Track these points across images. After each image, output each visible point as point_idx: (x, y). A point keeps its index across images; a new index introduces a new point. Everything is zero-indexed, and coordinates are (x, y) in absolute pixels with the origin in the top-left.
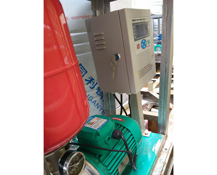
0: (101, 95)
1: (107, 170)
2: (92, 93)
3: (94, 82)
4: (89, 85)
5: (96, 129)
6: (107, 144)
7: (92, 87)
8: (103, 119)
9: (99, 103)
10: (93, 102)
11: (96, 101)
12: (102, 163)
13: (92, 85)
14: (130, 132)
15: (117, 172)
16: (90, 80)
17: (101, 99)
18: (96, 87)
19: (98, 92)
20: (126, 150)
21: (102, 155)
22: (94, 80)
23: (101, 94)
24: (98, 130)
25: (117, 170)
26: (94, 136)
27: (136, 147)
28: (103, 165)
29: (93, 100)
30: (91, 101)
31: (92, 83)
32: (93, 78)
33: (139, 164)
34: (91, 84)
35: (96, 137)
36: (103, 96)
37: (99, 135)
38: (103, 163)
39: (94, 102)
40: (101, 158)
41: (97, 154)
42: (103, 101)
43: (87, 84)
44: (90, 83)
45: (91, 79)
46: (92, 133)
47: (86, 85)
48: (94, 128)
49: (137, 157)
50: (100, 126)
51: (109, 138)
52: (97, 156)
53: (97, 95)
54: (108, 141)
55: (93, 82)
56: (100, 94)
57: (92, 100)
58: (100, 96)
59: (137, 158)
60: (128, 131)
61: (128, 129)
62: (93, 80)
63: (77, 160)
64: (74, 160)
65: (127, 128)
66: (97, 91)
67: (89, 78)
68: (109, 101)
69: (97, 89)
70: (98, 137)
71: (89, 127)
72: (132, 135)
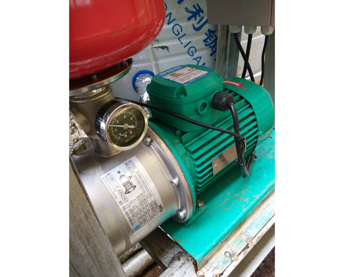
0: (212, 47)
1: (192, 158)
2: (196, 39)
3: (203, 18)
4: (193, 21)
5: (183, 83)
6: (199, 114)
7: (197, 26)
8: (200, 71)
9: (205, 62)
10: (196, 59)
11: (201, 57)
12: (184, 145)
13: (198, 23)
14: (252, 109)
15: (210, 168)
16: (195, 11)
17: (211, 55)
18: (206, 28)
19: (207, 39)
20: (233, 130)
21: (186, 133)
22: (202, 12)
23: (212, 45)
24: (186, 85)
25: (211, 165)
26: (177, 95)
27: (257, 137)
28: (186, 148)
29: (196, 55)
30: (192, 56)
31: (198, 19)
32: (201, 7)
33: (257, 170)
34: (196, 20)
35: (179, 97)
36: (215, 51)
37: (185, 94)
38: (187, 145)
39: (198, 60)
40: (184, 137)
41: (177, 129)
42: (215, 60)
43: (189, 19)
44: (194, 18)
45: (198, 8)
46: (174, 89)
47: (187, 20)
48: (180, 82)
49: (255, 159)
50: (191, 79)
51: (204, 105)
52: (178, 132)
53: (206, 45)
54: (201, 110)
55: (200, 16)
56: (211, 43)
57: (193, 54)
58: (211, 49)
59: (254, 162)
60: (248, 106)
61: (247, 103)
62: (200, 13)
63: (131, 119)
64: (125, 117)
65: (248, 100)
66: (206, 37)
67: (194, 6)
68: (227, 62)
69: (206, 34)
70: (182, 96)
71: (171, 79)
72: (253, 113)
